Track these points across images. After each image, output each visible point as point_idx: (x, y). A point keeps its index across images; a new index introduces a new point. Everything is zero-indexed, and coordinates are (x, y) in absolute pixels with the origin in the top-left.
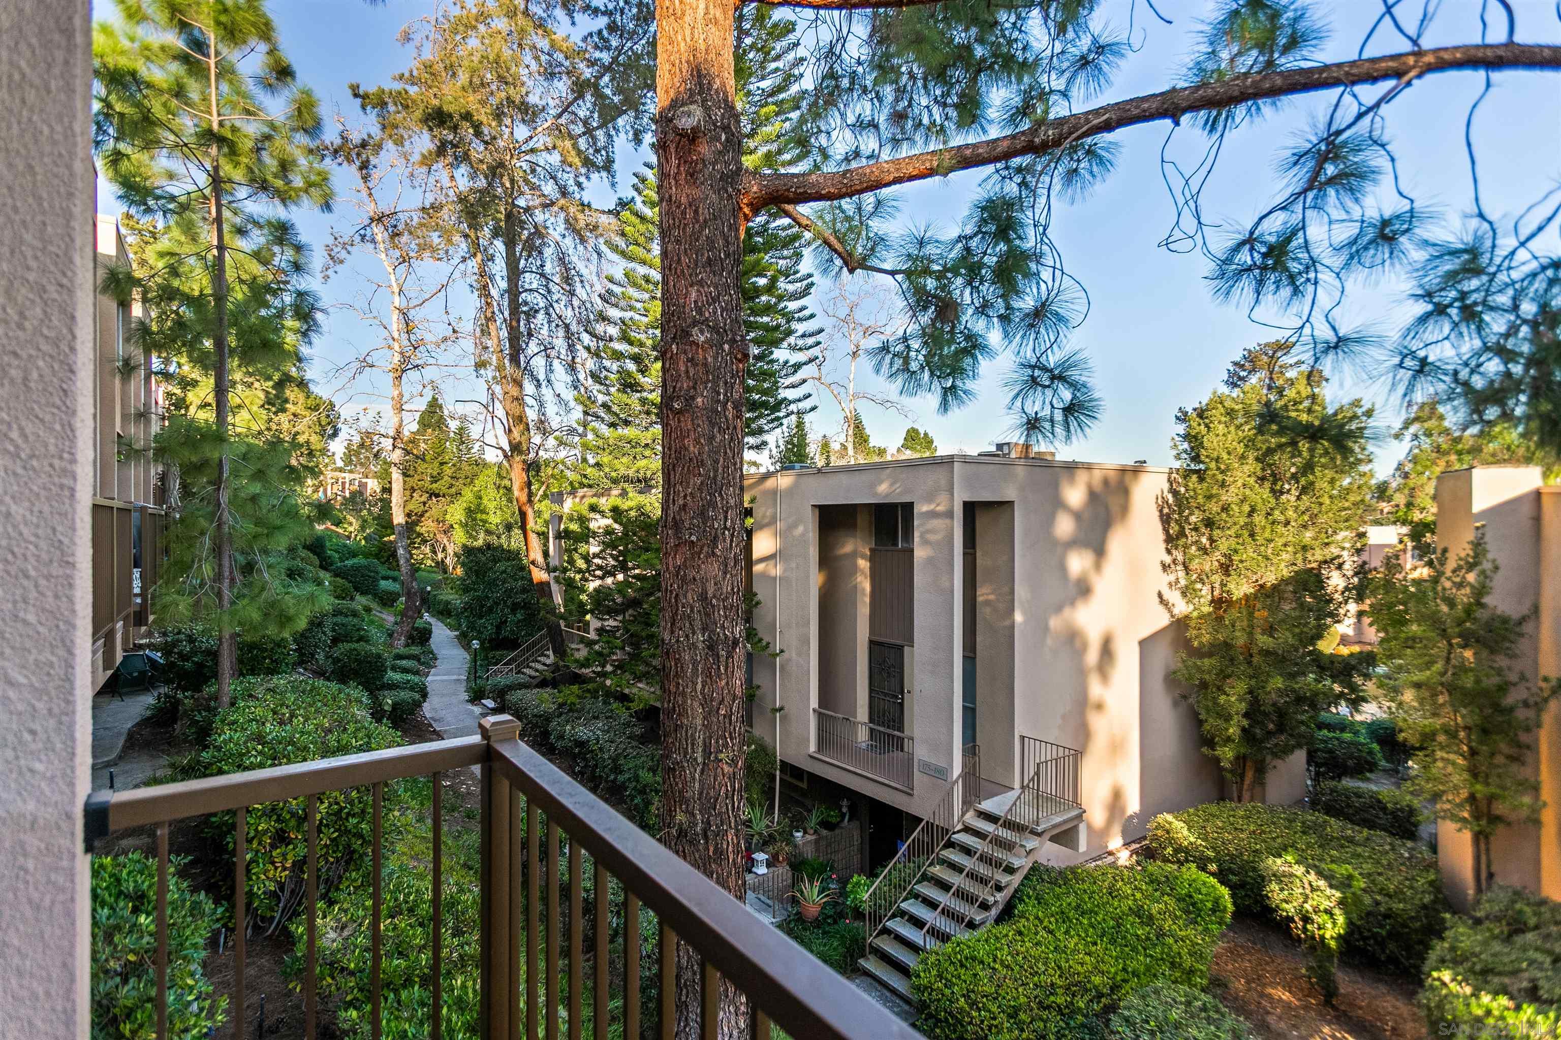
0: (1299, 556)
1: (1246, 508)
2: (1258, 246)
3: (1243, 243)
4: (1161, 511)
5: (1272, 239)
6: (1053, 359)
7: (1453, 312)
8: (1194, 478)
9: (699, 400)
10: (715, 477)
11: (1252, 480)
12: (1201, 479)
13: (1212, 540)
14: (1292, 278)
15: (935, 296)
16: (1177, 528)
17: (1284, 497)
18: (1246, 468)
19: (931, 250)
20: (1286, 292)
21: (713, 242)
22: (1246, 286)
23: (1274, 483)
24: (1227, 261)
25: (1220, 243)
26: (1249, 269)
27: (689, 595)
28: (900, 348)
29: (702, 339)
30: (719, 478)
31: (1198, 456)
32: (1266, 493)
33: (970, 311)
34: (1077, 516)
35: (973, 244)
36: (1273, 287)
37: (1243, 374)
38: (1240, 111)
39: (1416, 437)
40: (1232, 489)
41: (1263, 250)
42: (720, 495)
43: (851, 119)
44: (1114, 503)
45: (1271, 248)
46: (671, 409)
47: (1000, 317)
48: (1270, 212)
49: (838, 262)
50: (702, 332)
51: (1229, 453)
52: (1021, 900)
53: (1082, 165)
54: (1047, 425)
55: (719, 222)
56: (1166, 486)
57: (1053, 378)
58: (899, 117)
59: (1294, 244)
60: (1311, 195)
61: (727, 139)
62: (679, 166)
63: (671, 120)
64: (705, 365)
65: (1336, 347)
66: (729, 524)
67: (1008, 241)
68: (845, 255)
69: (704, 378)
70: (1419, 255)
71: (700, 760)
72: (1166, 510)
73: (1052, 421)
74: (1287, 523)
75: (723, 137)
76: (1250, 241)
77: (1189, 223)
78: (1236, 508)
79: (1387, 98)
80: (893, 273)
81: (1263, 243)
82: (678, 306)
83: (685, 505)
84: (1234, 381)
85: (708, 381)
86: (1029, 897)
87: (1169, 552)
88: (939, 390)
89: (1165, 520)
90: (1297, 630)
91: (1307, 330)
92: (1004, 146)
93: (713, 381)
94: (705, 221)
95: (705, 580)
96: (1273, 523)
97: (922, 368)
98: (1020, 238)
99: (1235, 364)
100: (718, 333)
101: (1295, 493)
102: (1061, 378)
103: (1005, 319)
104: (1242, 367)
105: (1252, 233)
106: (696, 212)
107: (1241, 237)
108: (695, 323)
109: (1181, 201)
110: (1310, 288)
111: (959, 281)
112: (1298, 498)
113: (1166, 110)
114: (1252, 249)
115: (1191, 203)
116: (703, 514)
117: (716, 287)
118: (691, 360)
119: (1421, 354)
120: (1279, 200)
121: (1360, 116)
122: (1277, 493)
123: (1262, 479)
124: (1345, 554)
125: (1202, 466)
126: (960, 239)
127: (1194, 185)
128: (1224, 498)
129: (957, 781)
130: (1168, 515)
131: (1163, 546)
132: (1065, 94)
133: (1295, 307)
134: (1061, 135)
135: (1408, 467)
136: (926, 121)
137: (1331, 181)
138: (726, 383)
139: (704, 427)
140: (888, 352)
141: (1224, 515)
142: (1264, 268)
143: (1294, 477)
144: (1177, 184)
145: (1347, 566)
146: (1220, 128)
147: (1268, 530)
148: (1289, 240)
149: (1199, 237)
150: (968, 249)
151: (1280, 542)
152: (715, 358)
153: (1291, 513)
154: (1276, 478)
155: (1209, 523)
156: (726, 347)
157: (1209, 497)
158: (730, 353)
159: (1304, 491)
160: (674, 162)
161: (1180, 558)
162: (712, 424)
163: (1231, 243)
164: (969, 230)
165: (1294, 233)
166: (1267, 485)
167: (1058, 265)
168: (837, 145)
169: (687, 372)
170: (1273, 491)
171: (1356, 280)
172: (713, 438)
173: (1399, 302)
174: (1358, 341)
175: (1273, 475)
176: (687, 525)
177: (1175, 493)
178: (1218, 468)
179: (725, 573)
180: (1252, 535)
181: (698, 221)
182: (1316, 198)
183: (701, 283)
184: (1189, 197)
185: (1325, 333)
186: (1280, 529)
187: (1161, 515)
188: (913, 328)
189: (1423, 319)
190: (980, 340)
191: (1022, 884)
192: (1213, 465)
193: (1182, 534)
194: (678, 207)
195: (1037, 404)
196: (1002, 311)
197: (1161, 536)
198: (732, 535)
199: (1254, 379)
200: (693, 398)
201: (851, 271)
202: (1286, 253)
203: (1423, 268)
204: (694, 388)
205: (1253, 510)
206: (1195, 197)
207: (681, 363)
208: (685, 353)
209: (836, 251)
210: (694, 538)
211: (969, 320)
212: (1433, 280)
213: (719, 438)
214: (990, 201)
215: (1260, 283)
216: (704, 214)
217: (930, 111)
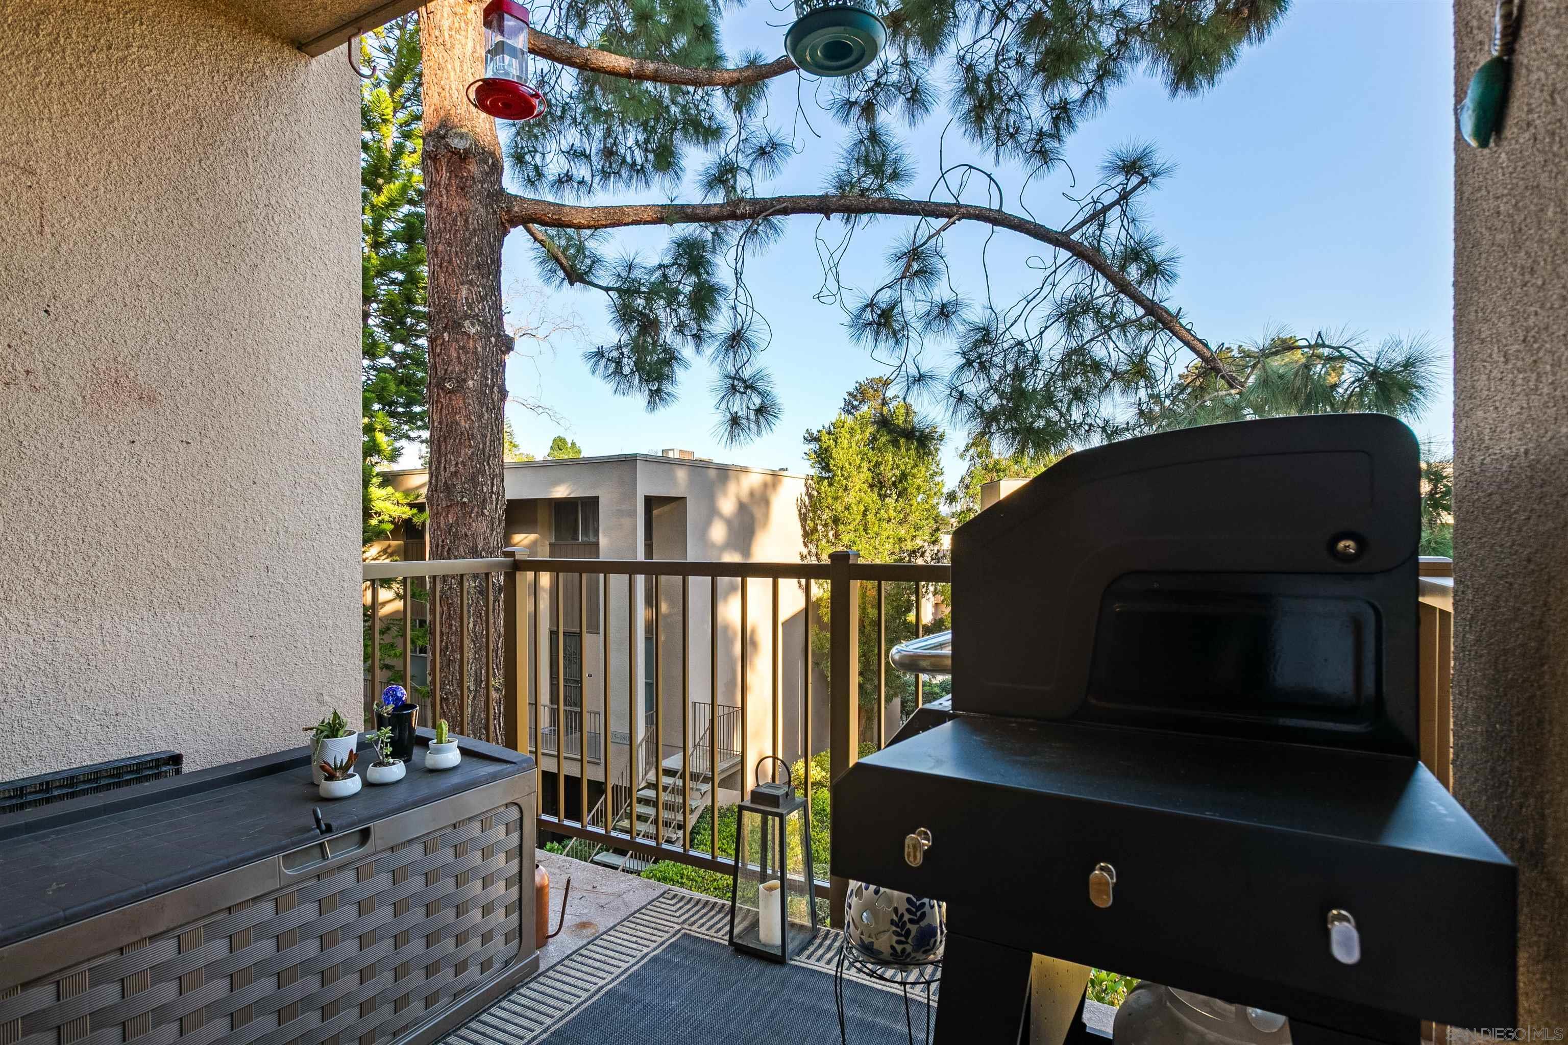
0: (897, 546)
1: (862, 508)
2: (876, 309)
3: (867, 306)
4: (800, 511)
5: (884, 306)
6: (747, 373)
7: (976, 365)
8: (826, 482)
9: (470, 383)
10: (484, 449)
11: (866, 486)
12: (830, 485)
13: (837, 536)
14: (895, 334)
15: (641, 313)
16: (812, 525)
17: (887, 499)
18: (862, 475)
19: (636, 274)
20: (892, 342)
21: (481, 249)
22: (869, 334)
23: (880, 489)
24: (859, 316)
25: (854, 303)
26: (870, 324)
27: (461, 549)
28: (615, 354)
29: (473, 331)
30: (487, 450)
31: (828, 465)
32: (875, 497)
33: (670, 329)
34: (729, 522)
35: (671, 272)
36: (884, 337)
37: (856, 403)
38: (865, 218)
39: (972, 458)
40: (852, 493)
41: (879, 312)
42: (488, 464)
43: (565, 146)
44: (758, 512)
45: (883, 311)
46: (443, 388)
47: (694, 336)
48: (883, 288)
49: (561, 274)
50: (473, 325)
51: (850, 464)
52: (698, 833)
53: (760, 228)
54: (744, 421)
55: (486, 232)
56: (804, 490)
57: (746, 387)
58: (609, 153)
59: (896, 311)
60: (905, 281)
61: (493, 163)
62: (450, 178)
63: (443, 137)
64: (475, 352)
65: (919, 380)
66: (495, 489)
67: (699, 275)
68: (568, 269)
69: (475, 364)
70: (961, 329)
71: (472, 688)
72: (803, 510)
73: (748, 419)
74: (889, 521)
75: (490, 161)
76: (871, 305)
77: (832, 285)
78: (855, 508)
79: (944, 229)
80: (607, 289)
81: (879, 308)
82: (449, 300)
83: (456, 472)
84: (849, 408)
85: (478, 367)
86: (705, 830)
87: (806, 545)
88: (647, 392)
89: (803, 518)
90: (895, 604)
91: (903, 368)
92: (715, 211)
93: (482, 368)
94: (474, 229)
95: (475, 536)
96: (880, 520)
97: (632, 372)
98: (708, 273)
99: (850, 394)
100: (486, 327)
101: (895, 496)
102: (752, 387)
103: (698, 338)
104: (855, 397)
105: (872, 300)
106: (466, 221)
107: (866, 302)
108: (466, 317)
109: (827, 268)
110: (905, 341)
111: (662, 302)
112: (897, 501)
113: (822, 209)
114: (872, 311)
115: (834, 269)
116: (473, 479)
117: (484, 288)
118: (463, 348)
119: (961, 389)
120: (888, 281)
121: (930, 237)
122: (882, 497)
123: (871, 486)
124: (926, 544)
125: (831, 474)
126: (660, 266)
127: (836, 256)
128: (846, 499)
129: (641, 744)
130: (805, 514)
131: (801, 540)
132: (749, 172)
133: (896, 354)
134: (754, 211)
135: (968, 480)
136: (629, 159)
137: (916, 273)
138: (492, 370)
139: (474, 406)
140: (603, 356)
141: (846, 513)
142: (879, 324)
143: (894, 484)
144: (826, 256)
145: (927, 554)
146: (852, 222)
147: (877, 526)
148: (893, 308)
149: (838, 296)
150: (665, 276)
151: (884, 534)
152: (484, 348)
153: (891, 511)
154: (881, 485)
155: (836, 521)
156: (493, 339)
157: (836, 498)
158: (496, 345)
159: (900, 495)
160: (445, 175)
161: (814, 550)
162: (481, 404)
163: (860, 305)
164: (667, 260)
165: (896, 304)
166: (876, 490)
167: (750, 304)
168: (551, 166)
169: (459, 358)
170: (880, 495)
171: (929, 340)
172: (482, 415)
173: (950, 356)
174: (931, 377)
175: (881, 483)
176: (459, 488)
177: (810, 496)
178: (843, 475)
179: (492, 530)
180: (865, 530)
181: (468, 229)
182: (908, 284)
183: (471, 283)
184: (832, 265)
185: (913, 371)
186: (884, 525)
187: (800, 514)
188: (625, 338)
189: (961, 368)
190: (676, 354)
191: (698, 822)
192: (839, 473)
193: (815, 530)
194: (449, 214)
195: (737, 405)
196: (695, 332)
197: (801, 532)
198: (497, 499)
199: (864, 408)
200: (465, 381)
201: (572, 284)
202: (892, 316)
203: (964, 336)
204: (465, 372)
205: (866, 510)
206: (836, 266)
207: (452, 350)
208: (457, 341)
209: (561, 265)
210: (465, 500)
211: (668, 335)
212: (968, 345)
213: (486, 416)
214: (685, 239)
215: (877, 333)
216: (473, 223)
217: (633, 152)
